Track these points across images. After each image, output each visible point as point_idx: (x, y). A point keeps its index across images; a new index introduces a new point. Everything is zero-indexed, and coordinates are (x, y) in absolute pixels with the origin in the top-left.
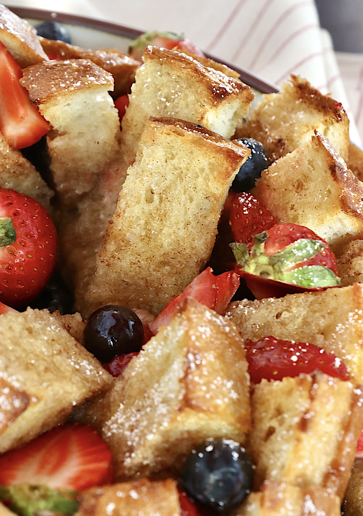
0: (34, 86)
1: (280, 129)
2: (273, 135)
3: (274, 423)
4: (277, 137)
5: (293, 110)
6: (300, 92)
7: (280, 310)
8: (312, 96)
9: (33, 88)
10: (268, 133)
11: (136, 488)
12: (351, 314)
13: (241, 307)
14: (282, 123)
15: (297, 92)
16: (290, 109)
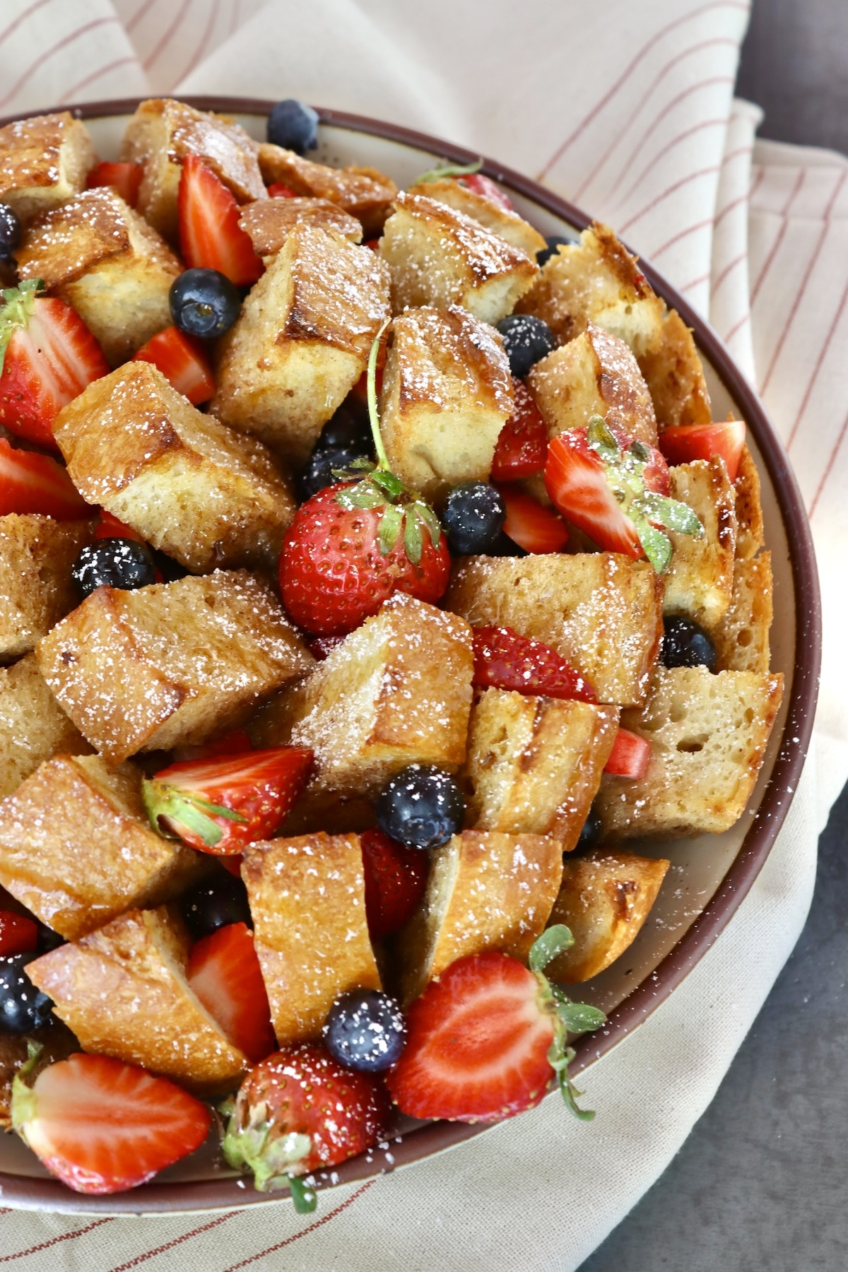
0: (259, 230)
1: (571, 301)
2: (561, 308)
3: (496, 749)
4: (566, 313)
5: (594, 272)
6: (604, 247)
7: (519, 575)
8: (616, 256)
9: (257, 233)
10: (556, 305)
11: (312, 843)
12: (595, 592)
13: (478, 564)
14: (575, 292)
15: (600, 247)
16: (590, 271)
